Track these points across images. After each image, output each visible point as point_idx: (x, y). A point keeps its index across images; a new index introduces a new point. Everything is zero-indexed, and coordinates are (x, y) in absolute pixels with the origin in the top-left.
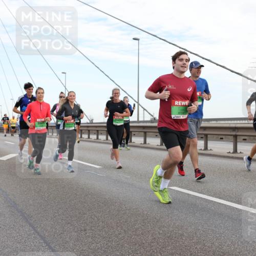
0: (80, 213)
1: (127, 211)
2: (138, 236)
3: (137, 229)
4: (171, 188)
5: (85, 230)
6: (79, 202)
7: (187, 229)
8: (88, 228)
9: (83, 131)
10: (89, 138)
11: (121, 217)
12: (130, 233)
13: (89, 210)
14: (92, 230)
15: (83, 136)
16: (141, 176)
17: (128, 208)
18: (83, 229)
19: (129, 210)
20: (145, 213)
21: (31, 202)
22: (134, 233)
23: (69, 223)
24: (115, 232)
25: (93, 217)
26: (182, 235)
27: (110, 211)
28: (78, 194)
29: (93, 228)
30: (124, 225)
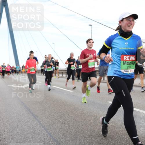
0: (62, 115)
1: (86, 114)
2: (92, 126)
3: (91, 123)
4: (108, 102)
5: (65, 123)
6: (62, 109)
7: (117, 123)
8: (66, 122)
9: (63, 73)
10: (62, 76)
11: (83, 117)
12: (88, 125)
13: (67, 113)
14: (68, 123)
15: (63, 75)
16: (93, 96)
17: (87, 112)
18: (63, 122)
19: (87, 113)
20: (96, 115)
21: (37, 108)
22: (90, 125)
23: (57, 120)
24: (80, 124)
25: (69, 116)
26: (114, 126)
27: (77, 114)
28: (61, 105)
29: (69, 122)
30: (84, 121)
